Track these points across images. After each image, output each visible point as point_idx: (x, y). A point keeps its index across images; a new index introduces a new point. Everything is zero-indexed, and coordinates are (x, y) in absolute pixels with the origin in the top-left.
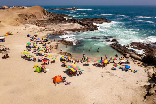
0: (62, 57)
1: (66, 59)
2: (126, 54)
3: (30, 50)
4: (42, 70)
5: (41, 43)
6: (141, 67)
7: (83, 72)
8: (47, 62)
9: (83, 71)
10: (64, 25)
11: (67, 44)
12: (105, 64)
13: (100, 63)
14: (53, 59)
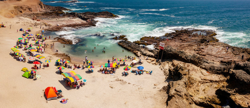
0: (58, 60)
1: (63, 63)
2: (137, 53)
3: (20, 47)
4: (32, 76)
5: (34, 40)
6: (156, 65)
7: (85, 83)
8: (38, 65)
9: (85, 81)
10: (63, 19)
11: (65, 42)
12: (113, 69)
13: (108, 68)
14: (47, 63)
